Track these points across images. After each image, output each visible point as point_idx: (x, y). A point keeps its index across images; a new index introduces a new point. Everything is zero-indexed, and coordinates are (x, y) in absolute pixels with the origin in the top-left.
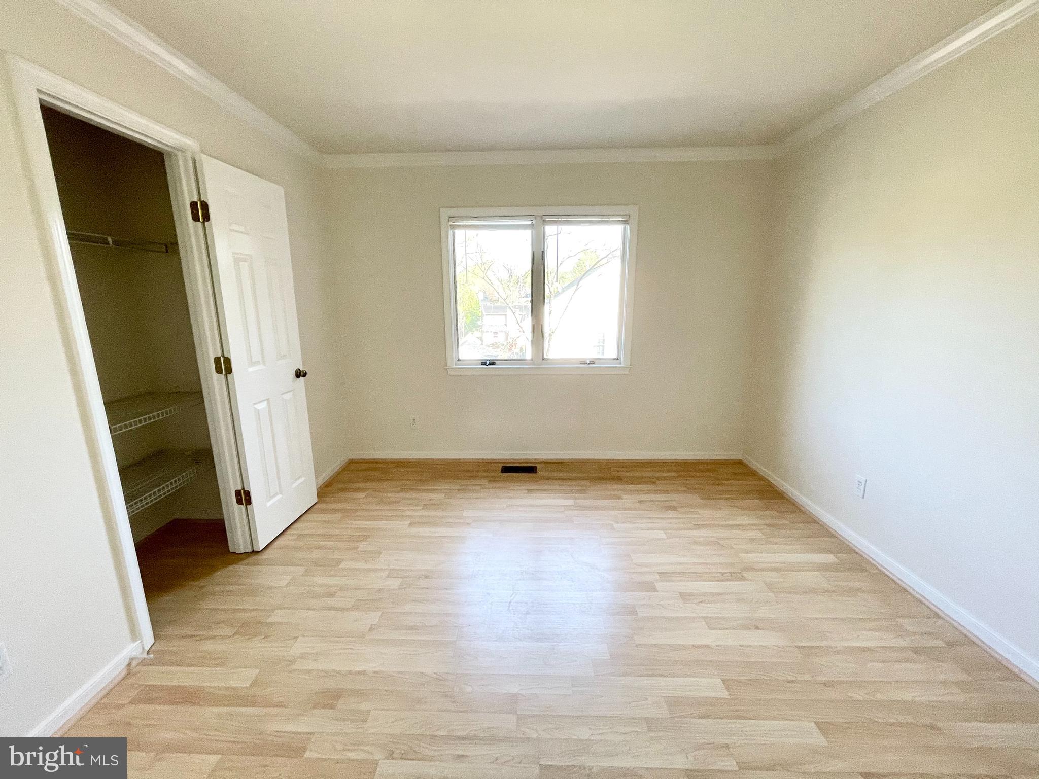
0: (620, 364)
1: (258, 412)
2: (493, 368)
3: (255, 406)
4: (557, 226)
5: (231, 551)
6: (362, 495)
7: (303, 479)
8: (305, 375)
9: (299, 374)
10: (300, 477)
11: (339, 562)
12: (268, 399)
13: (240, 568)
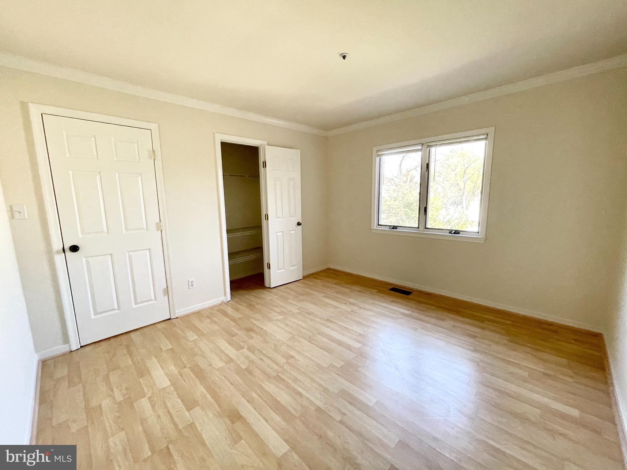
0: (479, 236)
1: (277, 236)
2: (395, 231)
3: (277, 233)
4: (435, 148)
5: (265, 285)
6: (319, 281)
7: (296, 267)
8: (301, 224)
9: (299, 224)
10: (294, 266)
11: (289, 299)
12: (283, 232)
13: (265, 291)
